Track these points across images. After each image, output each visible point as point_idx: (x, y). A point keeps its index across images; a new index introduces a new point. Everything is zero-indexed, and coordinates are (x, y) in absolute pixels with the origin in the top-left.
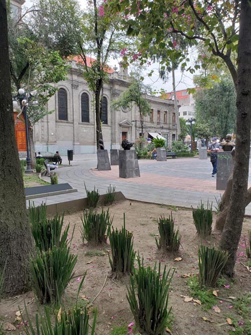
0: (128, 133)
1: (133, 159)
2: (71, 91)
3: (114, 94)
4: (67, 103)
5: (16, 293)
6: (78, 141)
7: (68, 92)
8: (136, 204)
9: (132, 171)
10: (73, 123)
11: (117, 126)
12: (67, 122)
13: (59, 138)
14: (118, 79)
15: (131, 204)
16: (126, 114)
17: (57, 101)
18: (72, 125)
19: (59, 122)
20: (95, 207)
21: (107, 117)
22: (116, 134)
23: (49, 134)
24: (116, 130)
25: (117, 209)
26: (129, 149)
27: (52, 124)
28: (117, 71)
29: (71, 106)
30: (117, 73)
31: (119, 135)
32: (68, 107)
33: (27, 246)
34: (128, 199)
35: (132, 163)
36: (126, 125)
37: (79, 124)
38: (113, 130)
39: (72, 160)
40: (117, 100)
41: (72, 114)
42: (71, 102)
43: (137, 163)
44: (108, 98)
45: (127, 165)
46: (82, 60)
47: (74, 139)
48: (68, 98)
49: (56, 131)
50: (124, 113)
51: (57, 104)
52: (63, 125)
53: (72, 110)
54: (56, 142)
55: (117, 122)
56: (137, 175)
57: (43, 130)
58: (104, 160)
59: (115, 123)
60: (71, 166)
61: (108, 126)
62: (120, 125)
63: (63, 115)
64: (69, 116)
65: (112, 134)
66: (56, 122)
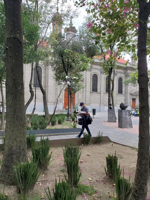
0: (136, 99)
1: (128, 116)
2: (100, 75)
3: (127, 76)
4: (97, 82)
5: (12, 184)
6: (103, 104)
7: (98, 76)
8: (116, 145)
9: (127, 124)
10: (100, 93)
11: (129, 95)
12: (97, 93)
13: (91, 102)
14: (130, 66)
15: (112, 145)
16: (136, 87)
17: (92, 82)
18: (100, 94)
19: (92, 93)
20: (88, 144)
21: (122, 90)
22: (128, 100)
23: (86, 99)
24: (128, 97)
25: (102, 147)
26: (125, 109)
27: (88, 94)
28: (129, 62)
29: (100, 84)
30: (129, 63)
31: (130, 101)
32: (98, 84)
33: (22, 159)
34: (112, 142)
35: (126, 118)
36: (135, 94)
37: (104, 94)
38: (126, 97)
39: (95, 115)
40: (129, 79)
41: (100, 88)
42: (100, 82)
43: (130, 119)
44: (123, 78)
45: (123, 120)
46: (103, 58)
47: (100, 102)
48: (98, 79)
49: (90, 97)
50: (134, 87)
51: (92, 83)
52: (95, 94)
53: (100, 86)
54: (89, 104)
55: (129, 92)
56: (130, 127)
57: (83, 97)
58: (112, 116)
59: (127, 93)
60: (94, 118)
61: (123, 95)
62: (131, 94)
63: (95, 89)
64: (98, 90)
65: (125, 100)
66: (90, 93)
